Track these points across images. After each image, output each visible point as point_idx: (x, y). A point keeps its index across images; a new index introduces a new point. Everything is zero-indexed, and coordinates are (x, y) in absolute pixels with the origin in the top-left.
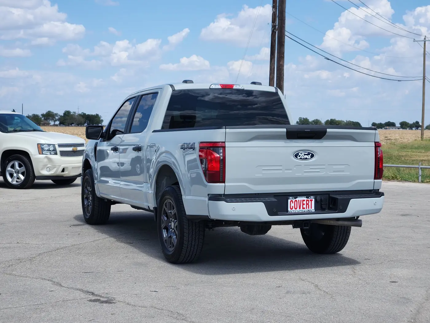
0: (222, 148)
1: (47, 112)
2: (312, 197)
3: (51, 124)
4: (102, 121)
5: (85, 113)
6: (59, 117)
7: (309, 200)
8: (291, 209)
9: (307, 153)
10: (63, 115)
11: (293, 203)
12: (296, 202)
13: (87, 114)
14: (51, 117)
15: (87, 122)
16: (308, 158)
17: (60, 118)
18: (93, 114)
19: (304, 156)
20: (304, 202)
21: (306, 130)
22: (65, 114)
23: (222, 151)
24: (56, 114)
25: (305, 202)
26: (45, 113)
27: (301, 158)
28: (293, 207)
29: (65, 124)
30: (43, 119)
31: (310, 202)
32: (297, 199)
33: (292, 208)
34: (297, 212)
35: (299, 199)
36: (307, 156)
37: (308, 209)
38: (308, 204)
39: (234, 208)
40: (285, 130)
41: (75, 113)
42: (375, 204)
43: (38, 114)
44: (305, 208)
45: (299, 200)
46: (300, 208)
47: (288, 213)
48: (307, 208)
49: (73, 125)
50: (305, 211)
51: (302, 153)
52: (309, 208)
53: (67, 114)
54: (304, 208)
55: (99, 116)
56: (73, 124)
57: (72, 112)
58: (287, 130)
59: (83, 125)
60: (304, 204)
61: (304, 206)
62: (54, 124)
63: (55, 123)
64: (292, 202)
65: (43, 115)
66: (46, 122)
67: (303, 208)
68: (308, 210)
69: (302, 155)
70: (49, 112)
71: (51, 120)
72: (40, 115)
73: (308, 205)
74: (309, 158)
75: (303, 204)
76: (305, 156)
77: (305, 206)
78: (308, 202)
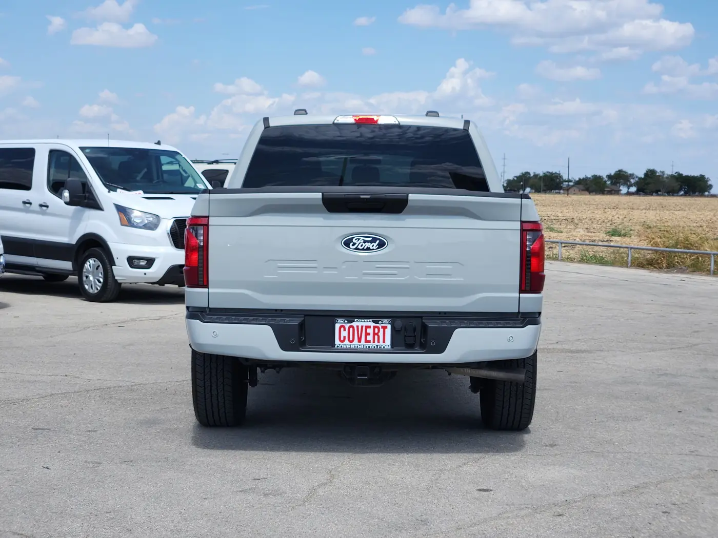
0: (202, 227)
1: (616, 172)
2: (385, 321)
3: (622, 192)
4: (711, 187)
5: (681, 173)
6: (637, 179)
7: (380, 327)
8: (343, 341)
9: (371, 239)
10: (643, 176)
11: (345, 330)
12: (351, 329)
13: (684, 175)
14: (623, 179)
15: (685, 189)
16: (371, 248)
17: (637, 182)
18: (696, 175)
19: (364, 245)
20: (368, 329)
21: (362, 197)
22: (646, 175)
23: (202, 232)
24: (632, 175)
25: (370, 331)
26: (613, 174)
27: (357, 249)
28: (345, 337)
29: (645, 191)
30: (608, 183)
31: (382, 330)
32: (354, 324)
33: (342, 339)
34: (353, 347)
35: (358, 323)
36: (370, 243)
37: (376, 343)
38: (377, 334)
39: (215, 333)
40: (319, 195)
41: (663, 172)
42: (509, 341)
43: (601, 175)
44: (372, 341)
45: (358, 327)
46: (360, 340)
47: (334, 348)
48: (374, 342)
49: (659, 193)
50: (369, 347)
51: (359, 239)
52: (379, 342)
53: (650, 174)
54: (369, 342)
55: (705, 178)
56: (660, 191)
57: (658, 171)
58: (323, 195)
59: (678, 193)
60: (369, 334)
61: (368, 337)
62: (628, 191)
63: (630, 190)
64: (342, 329)
65: (609, 177)
66: (614, 187)
67: (367, 341)
68: (377, 346)
69: (359, 242)
70: (620, 171)
71: (622, 184)
72: (605, 177)
73: (376, 337)
74: (374, 248)
75: (367, 334)
76: (367, 243)
77: (370, 338)
78: (376, 330)
